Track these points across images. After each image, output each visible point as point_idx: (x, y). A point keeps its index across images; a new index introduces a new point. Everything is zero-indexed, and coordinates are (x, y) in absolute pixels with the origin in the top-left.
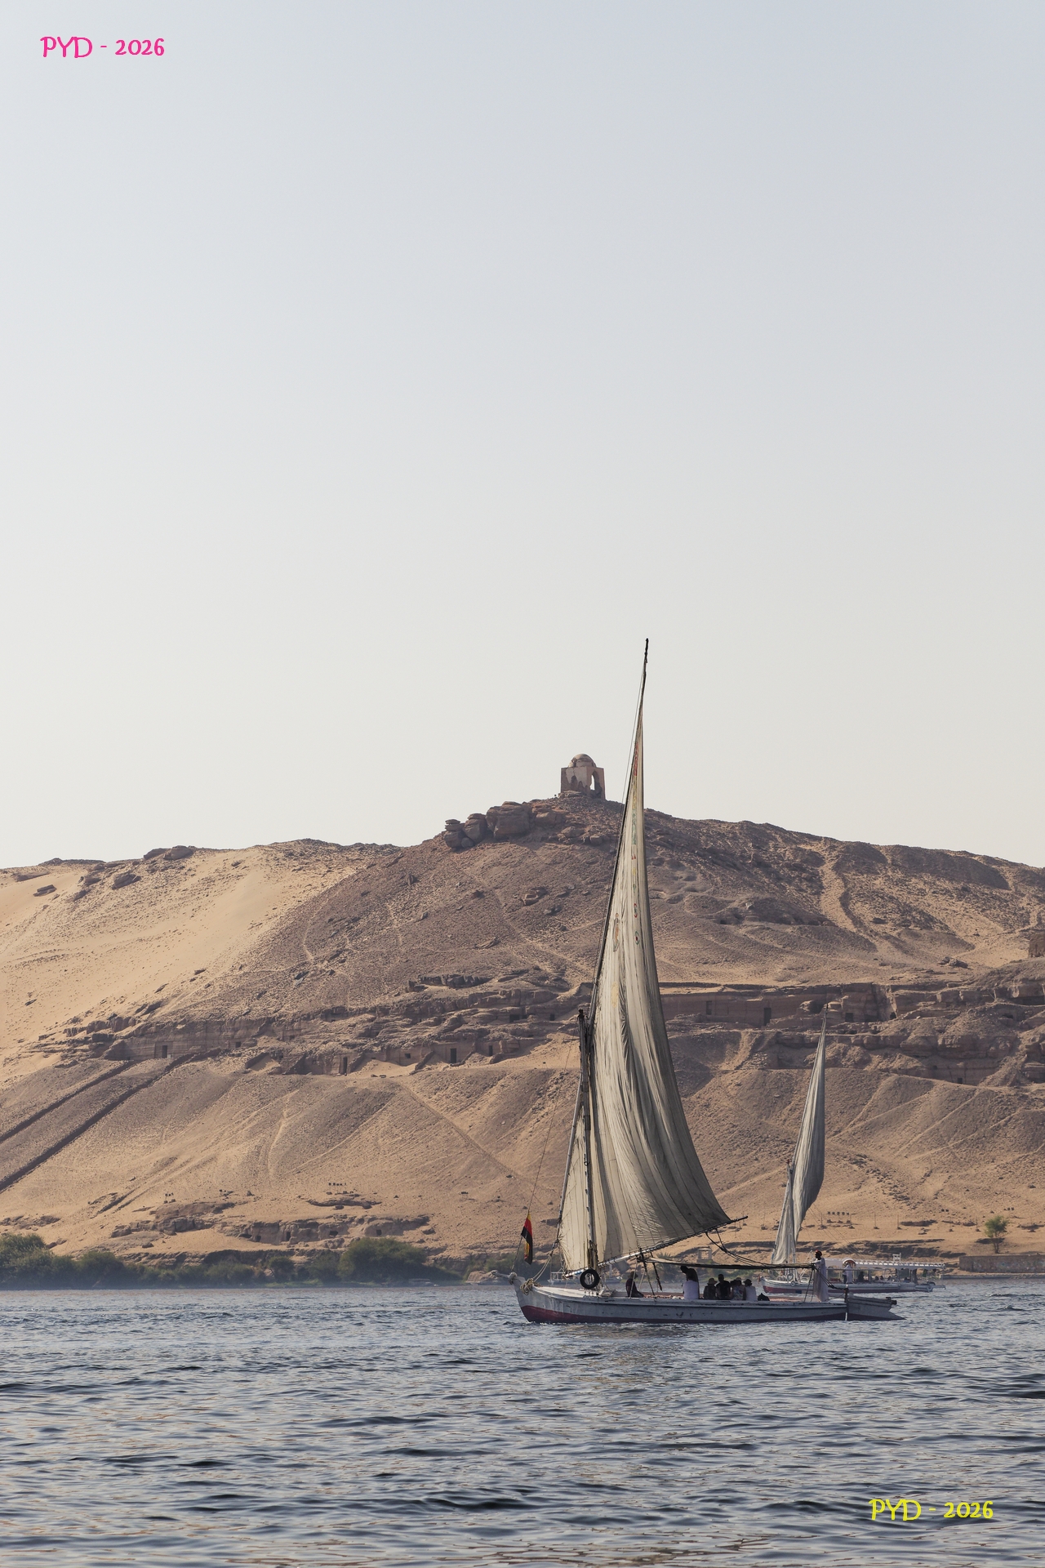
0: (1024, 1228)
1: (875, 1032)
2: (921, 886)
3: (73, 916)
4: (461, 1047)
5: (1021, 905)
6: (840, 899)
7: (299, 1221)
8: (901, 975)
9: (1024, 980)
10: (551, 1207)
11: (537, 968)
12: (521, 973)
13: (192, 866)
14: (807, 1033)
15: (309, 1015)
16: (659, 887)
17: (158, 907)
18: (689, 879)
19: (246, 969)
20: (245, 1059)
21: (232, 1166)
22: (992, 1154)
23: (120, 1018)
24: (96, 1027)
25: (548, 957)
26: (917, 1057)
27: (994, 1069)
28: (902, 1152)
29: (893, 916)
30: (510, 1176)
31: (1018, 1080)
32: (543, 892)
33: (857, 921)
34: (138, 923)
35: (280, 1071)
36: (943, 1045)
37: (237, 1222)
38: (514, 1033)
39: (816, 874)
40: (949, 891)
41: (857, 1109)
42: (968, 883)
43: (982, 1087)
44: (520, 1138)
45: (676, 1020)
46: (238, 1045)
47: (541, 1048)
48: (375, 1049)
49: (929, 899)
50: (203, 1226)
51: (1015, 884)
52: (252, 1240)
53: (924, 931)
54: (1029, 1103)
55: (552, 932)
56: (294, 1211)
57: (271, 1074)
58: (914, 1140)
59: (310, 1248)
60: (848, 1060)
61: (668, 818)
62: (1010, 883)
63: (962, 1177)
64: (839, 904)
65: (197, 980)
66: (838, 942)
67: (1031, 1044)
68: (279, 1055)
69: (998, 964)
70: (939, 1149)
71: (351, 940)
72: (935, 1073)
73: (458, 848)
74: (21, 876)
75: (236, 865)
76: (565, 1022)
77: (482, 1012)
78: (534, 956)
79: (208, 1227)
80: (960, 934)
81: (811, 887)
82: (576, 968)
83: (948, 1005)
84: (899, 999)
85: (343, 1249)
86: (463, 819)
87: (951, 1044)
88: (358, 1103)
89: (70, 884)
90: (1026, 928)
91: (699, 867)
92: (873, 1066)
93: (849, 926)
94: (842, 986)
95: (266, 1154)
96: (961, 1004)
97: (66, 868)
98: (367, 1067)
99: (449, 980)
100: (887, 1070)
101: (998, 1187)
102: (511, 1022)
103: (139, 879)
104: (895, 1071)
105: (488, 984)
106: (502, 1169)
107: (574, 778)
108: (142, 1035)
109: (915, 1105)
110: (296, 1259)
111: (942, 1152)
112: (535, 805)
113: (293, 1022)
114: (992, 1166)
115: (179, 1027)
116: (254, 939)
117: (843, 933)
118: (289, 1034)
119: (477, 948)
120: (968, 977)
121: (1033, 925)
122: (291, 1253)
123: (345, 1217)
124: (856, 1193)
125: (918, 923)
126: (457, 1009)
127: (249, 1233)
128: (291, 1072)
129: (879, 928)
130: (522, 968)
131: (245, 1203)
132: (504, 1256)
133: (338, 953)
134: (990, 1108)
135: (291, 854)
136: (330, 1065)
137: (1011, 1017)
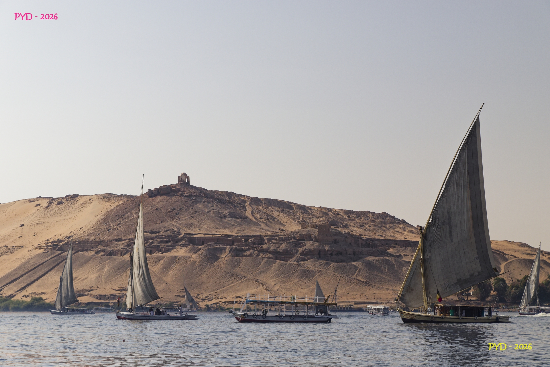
0: (300, 299)
1: (261, 247)
2: (272, 209)
3: (46, 212)
4: (153, 249)
5: (297, 215)
6: (251, 212)
7: (111, 294)
8: (268, 233)
9: (300, 235)
10: (177, 292)
11: (173, 229)
12: (169, 230)
13: (78, 200)
14: (243, 247)
15: (112, 240)
16: (204, 208)
17: (69, 210)
18: (212, 206)
19: (94, 228)
20: (94, 252)
21: (93, 280)
22: (292, 280)
23: (60, 240)
24: (54, 242)
25: (175, 226)
26: (272, 254)
27: (292, 258)
28: (268, 279)
29: (265, 217)
30: (166, 284)
31: (298, 260)
32: (174, 209)
33: (255, 218)
34: (64, 214)
35: (104, 255)
36: (279, 251)
37: (94, 294)
38: (167, 246)
39: (244, 206)
40: (279, 211)
41: (257, 267)
42: (284, 208)
43: (289, 262)
44: (169, 274)
45: (209, 243)
46: (92, 248)
47: (174, 250)
48: (130, 249)
49: (274, 213)
50: (85, 295)
51: (296, 209)
52: (98, 299)
53: (273, 221)
54: (301, 267)
55: (176, 220)
56: (110, 292)
57: (102, 256)
58: (272, 276)
59: (114, 301)
60: (254, 255)
61: (206, 190)
62: (294, 209)
63: (284, 286)
64: (251, 213)
65: (81, 230)
66: (251, 224)
67: (301, 251)
68: (104, 251)
69: (293, 230)
70: (278, 278)
71: (123, 221)
72: (277, 258)
73: (151, 197)
74: (31, 201)
75: (90, 199)
76: (180, 243)
77: (158, 240)
78: (172, 226)
79: (87, 296)
80: (282, 222)
81: (243, 209)
82: (183, 229)
83: (280, 241)
84: (268, 239)
85: (123, 302)
86: (152, 189)
87: (281, 251)
88: (126, 264)
89: (45, 203)
90: (299, 221)
91: (215, 203)
92: (261, 256)
93: (253, 219)
94: (253, 235)
95: (102, 277)
96: (283, 240)
97: (43, 199)
98: (128, 254)
99: (150, 232)
100: (264, 257)
101: (293, 288)
102: (166, 243)
103: (64, 203)
104: (266, 258)
105: (160, 233)
106: (164, 282)
107: (182, 179)
108: (66, 245)
109: (272, 267)
110: (110, 304)
111: (279, 279)
112: (171, 186)
113: (107, 242)
114: (292, 283)
115: (76, 243)
116: (96, 219)
117: (252, 221)
118: (106, 245)
119: (156, 223)
120: (285, 234)
121: (301, 220)
122: (109, 303)
123: (123, 293)
124: (257, 289)
125: (271, 219)
126: (152, 239)
127: (98, 297)
128: (107, 255)
129: (261, 220)
130: (169, 229)
131: (96, 289)
132: (166, 304)
133: (119, 224)
134: (291, 268)
135: (105, 197)
136: (118, 254)
137: (296, 244)
